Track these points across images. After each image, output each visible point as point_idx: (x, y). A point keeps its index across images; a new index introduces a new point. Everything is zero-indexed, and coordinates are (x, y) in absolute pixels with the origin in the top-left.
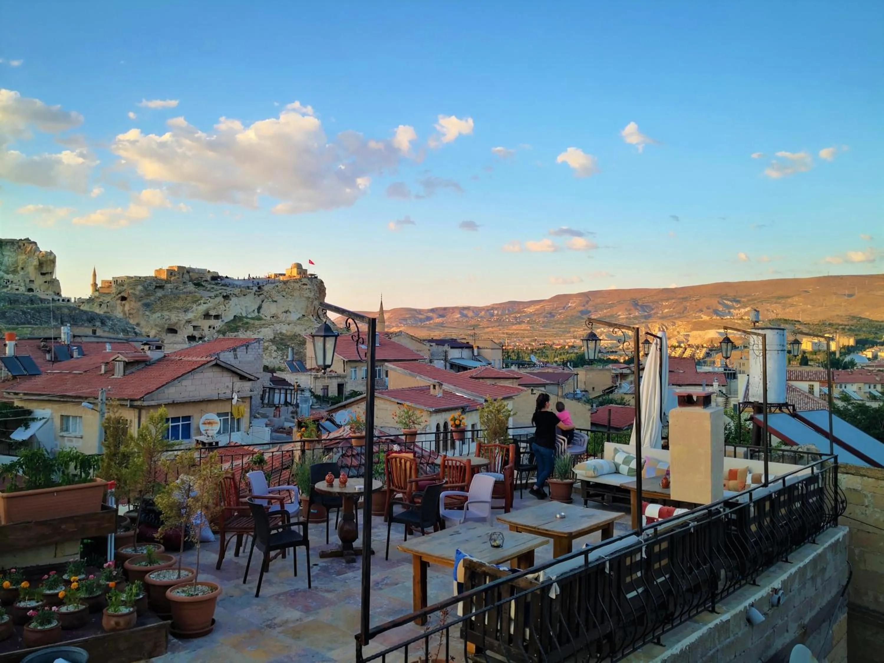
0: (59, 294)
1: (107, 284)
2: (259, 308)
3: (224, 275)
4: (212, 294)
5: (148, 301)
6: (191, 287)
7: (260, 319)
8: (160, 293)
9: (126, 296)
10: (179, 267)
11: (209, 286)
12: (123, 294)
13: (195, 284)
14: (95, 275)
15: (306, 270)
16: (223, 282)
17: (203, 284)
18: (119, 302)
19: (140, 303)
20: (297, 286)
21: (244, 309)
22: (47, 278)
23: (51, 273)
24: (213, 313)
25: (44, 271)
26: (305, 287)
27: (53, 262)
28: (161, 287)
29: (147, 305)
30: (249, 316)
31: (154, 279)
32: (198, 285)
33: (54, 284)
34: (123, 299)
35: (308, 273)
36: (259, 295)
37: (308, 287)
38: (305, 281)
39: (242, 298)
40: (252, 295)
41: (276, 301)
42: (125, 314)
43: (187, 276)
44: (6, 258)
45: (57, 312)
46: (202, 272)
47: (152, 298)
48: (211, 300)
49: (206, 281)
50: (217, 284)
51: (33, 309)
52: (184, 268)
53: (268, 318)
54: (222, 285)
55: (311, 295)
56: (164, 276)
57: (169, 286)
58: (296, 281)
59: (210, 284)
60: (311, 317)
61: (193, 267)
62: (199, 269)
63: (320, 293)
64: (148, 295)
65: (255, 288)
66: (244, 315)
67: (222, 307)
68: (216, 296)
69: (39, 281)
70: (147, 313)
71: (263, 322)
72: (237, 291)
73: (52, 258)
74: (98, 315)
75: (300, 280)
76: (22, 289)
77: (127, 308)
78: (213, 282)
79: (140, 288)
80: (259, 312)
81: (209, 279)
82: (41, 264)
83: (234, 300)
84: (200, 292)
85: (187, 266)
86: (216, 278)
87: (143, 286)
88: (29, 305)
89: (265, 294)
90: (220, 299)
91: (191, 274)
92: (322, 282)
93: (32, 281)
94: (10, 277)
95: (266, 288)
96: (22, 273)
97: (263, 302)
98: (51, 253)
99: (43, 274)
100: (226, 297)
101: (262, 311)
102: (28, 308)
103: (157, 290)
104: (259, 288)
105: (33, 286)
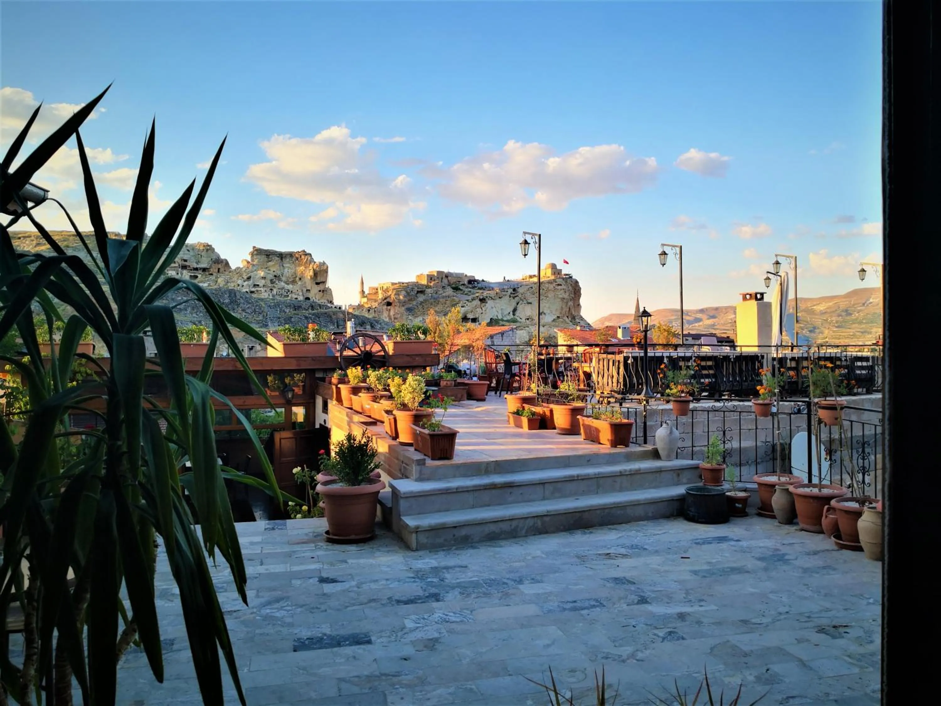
0: (331, 302)
1: (374, 291)
2: (515, 310)
3: (480, 279)
4: (470, 298)
5: (411, 306)
6: (449, 291)
7: (514, 321)
8: (421, 298)
9: (391, 301)
10: (439, 272)
11: (467, 290)
12: (388, 300)
13: (453, 288)
14: (362, 283)
15: (561, 270)
16: (480, 285)
17: (461, 287)
18: (385, 307)
19: (403, 308)
20: (551, 287)
21: (500, 312)
22: (321, 287)
23: (324, 282)
24: (470, 316)
25: (319, 280)
26: (559, 287)
27: (326, 271)
28: (422, 292)
29: (409, 310)
30: (505, 319)
31: (416, 284)
32: (456, 289)
33: (326, 292)
34: (389, 304)
35: (563, 273)
36: (514, 298)
37: (563, 287)
38: (559, 281)
39: (498, 301)
40: (507, 298)
41: (530, 303)
42: (390, 319)
43: (445, 281)
44: (286, 270)
45: (334, 317)
46: (459, 277)
47: (414, 303)
48: (469, 304)
49: (464, 285)
50: (474, 287)
51: (313, 314)
52: (442, 272)
53: (523, 320)
54: (480, 289)
55: (566, 296)
56: (424, 282)
57: (429, 291)
58: (550, 282)
59: (467, 287)
60: (566, 318)
61: (452, 271)
62: (456, 274)
63: (575, 293)
64: (410, 300)
65: (511, 291)
66: (500, 317)
67: (479, 310)
68: (473, 299)
69: (315, 289)
70: (410, 317)
71: (518, 324)
72: (492, 293)
73: (325, 268)
74: (369, 319)
75: (554, 281)
76: (301, 298)
77: (392, 313)
78: (470, 286)
79: (404, 293)
80: (514, 315)
81: (466, 283)
82: (316, 274)
83: (490, 303)
84: (459, 296)
85: (446, 271)
86: (472, 282)
87: (407, 292)
88: (310, 311)
89: (520, 296)
90: (477, 302)
91: (449, 278)
92: (577, 282)
93: (308, 291)
94: (290, 287)
95: (521, 290)
96: (300, 283)
97: (517, 304)
98: (324, 263)
99: (317, 284)
100: (483, 300)
101: (517, 313)
102: (310, 314)
103: (418, 295)
104: (514, 290)
105: (310, 295)
